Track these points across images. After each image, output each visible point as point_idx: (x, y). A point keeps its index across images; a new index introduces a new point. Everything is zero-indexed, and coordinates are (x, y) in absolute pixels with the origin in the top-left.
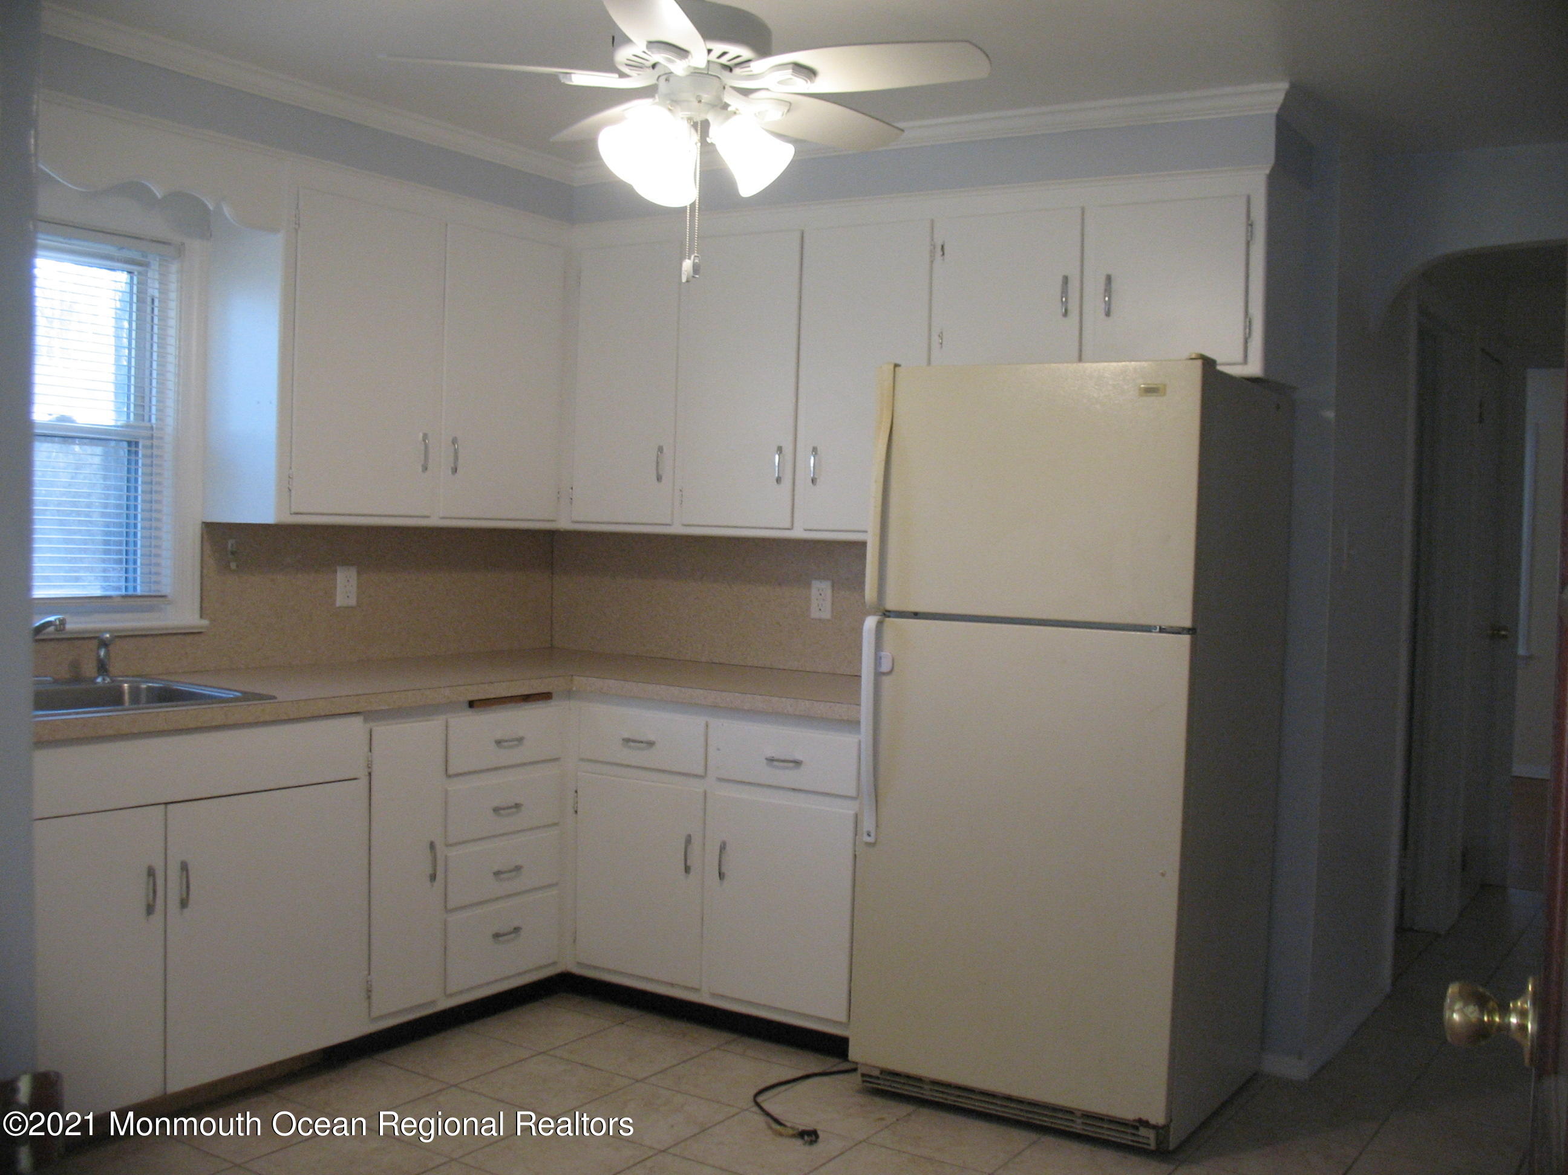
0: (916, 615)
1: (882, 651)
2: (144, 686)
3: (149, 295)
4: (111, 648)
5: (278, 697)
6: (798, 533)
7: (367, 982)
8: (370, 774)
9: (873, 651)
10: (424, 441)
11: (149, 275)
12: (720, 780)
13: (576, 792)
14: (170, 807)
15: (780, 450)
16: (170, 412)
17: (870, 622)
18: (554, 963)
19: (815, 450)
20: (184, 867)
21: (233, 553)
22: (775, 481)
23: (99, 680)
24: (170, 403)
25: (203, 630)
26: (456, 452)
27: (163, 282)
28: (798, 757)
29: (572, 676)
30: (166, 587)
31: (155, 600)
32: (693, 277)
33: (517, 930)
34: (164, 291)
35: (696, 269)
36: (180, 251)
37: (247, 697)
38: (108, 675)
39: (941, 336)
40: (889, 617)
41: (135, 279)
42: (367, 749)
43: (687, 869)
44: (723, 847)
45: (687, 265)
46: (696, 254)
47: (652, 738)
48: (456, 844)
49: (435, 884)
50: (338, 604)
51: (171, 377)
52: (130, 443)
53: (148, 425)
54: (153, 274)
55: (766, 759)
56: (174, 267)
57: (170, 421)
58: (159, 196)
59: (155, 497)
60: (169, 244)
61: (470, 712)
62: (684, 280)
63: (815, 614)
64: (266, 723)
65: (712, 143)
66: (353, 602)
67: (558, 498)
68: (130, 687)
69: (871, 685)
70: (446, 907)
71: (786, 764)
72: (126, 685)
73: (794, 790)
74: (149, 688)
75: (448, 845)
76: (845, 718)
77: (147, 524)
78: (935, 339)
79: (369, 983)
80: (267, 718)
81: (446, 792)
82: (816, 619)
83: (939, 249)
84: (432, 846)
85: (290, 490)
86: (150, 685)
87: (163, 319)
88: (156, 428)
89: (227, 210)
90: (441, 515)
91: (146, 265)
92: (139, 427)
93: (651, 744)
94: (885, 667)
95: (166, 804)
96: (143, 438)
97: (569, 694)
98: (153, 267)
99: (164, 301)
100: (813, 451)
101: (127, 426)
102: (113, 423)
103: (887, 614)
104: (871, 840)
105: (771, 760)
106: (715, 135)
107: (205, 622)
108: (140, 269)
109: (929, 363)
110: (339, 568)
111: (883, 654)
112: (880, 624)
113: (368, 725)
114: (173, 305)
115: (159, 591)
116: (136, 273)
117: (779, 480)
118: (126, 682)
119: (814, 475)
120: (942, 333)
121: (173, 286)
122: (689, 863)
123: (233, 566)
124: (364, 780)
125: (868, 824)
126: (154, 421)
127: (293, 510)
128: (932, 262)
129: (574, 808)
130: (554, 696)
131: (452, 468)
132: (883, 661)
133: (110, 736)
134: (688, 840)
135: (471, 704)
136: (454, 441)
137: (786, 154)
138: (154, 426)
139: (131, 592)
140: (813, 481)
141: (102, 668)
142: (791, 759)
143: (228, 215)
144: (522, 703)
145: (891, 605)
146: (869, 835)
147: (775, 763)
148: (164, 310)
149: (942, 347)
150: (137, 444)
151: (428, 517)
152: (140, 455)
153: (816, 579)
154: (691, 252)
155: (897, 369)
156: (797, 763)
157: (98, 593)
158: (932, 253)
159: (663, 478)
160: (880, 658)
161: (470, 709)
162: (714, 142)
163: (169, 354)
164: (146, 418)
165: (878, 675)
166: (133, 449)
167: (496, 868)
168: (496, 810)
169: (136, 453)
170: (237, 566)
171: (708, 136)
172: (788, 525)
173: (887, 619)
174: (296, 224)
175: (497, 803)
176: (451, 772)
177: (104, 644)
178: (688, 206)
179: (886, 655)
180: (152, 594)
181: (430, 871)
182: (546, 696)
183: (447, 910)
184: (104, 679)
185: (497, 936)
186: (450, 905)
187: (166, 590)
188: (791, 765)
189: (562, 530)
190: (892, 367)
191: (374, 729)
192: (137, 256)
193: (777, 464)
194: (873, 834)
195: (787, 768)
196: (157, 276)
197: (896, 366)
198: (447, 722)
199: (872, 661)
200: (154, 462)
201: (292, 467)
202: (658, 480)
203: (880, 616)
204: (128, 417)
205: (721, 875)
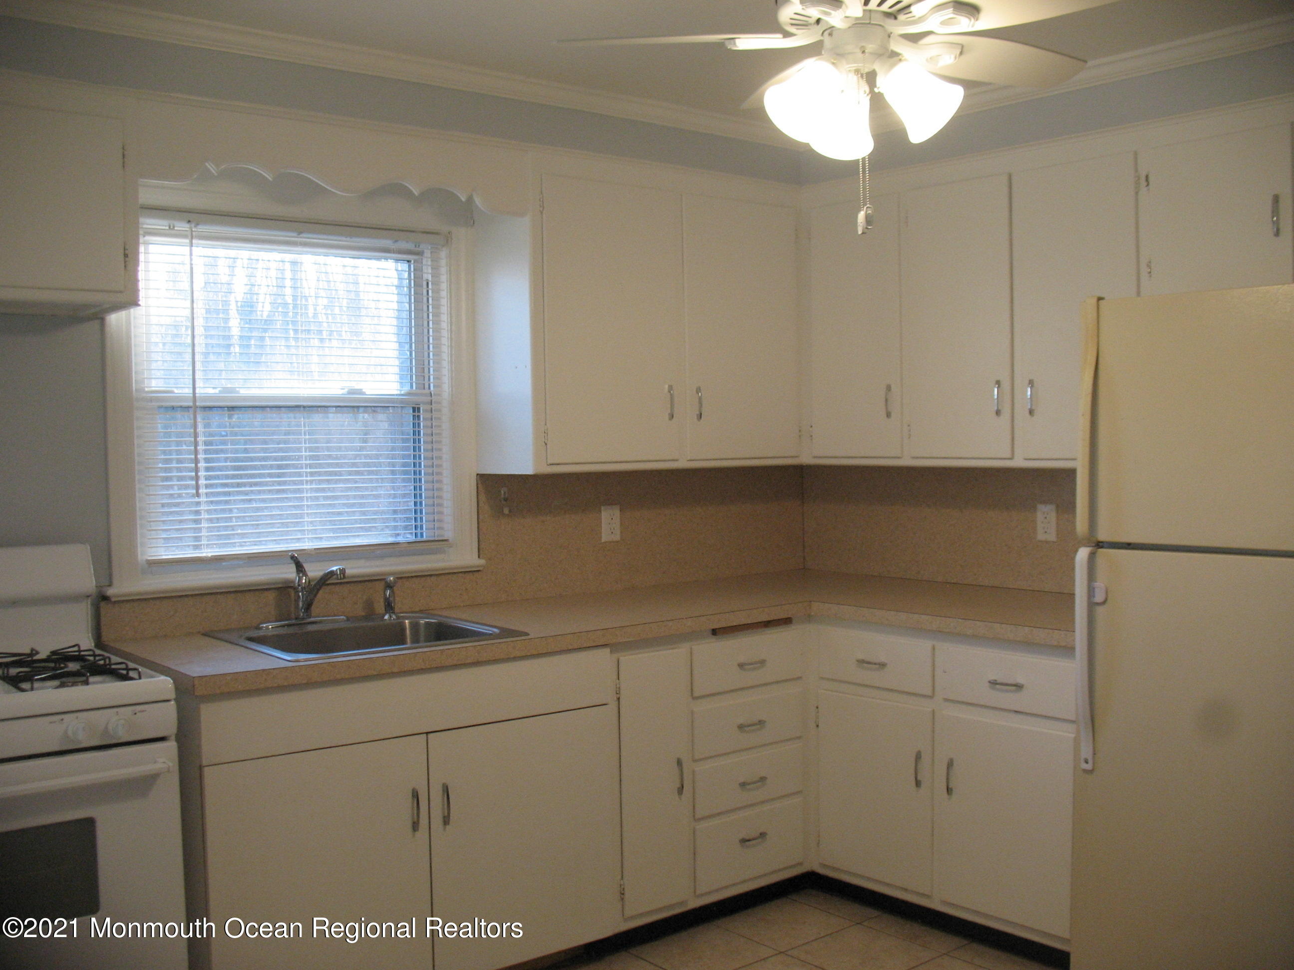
0: (1129, 546)
1: (1096, 582)
2: (422, 622)
3: (424, 279)
4: (395, 589)
5: (530, 633)
6: (1018, 462)
7: (621, 885)
8: (619, 699)
9: (1085, 582)
10: (670, 392)
11: (424, 262)
12: (946, 700)
13: (817, 708)
14: (430, 736)
15: (998, 383)
16: (446, 380)
17: (1083, 554)
18: (801, 864)
19: (1031, 383)
20: (446, 790)
21: (506, 500)
22: (995, 413)
23: (386, 617)
24: (446, 371)
25: (481, 569)
26: (700, 399)
27: (435, 268)
28: (1020, 680)
29: (811, 601)
30: (448, 533)
31: (438, 544)
32: (867, 228)
33: (763, 835)
34: (436, 275)
35: (869, 220)
36: (448, 239)
37: (506, 633)
38: (394, 613)
39: (1149, 266)
40: (1102, 547)
41: (412, 266)
42: (615, 677)
43: (918, 783)
44: (950, 764)
45: (861, 216)
46: (868, 205)
47: (883, 659)
48: (701, 760)
49: (683, 796)
50: (603, 541)
51: (445, 349)
52: (414, 410)
53: (427, 391)
54: (427, 261)
55: (990, 682)
56: (443, 253)
57: (446, 387)
58: (416, 194)
59: (435, 454)
60: (437, 234)
61: (713, 639)
62: (860, 232)
63: (1041, 536)
64: (515, 659)
65: (879, 92)
66: (617, 537)
67: (800, 436)
68: (410, 623)
69: (1085, 615)
70: (694, 816)
71: (1007, 687)
72: (407, 621)
73: (1016, 712)
74: (427, 623)
75: (695, 761)
76: (1064, 644)
77: (430, 478)
78: (1144, 270)
79: (622, 887)
80: (518, 654)
81: (692, 713)
82: (1042, 541)
83: (1143, 178)
84: (679, 763)
85: (546, 444)
86: (427, 620)
87: (437, 299)
88: (434, 394)
89: (478, 201)
90: (689, 458)
91: (420, 253)
92: (422, 394)
93: (883, 665)
94: (1099, 598)
95: (427, 733)
96: (424, 403)
97: (809, 618)
98: (425, 255)
99: (437, 283)
100: (1029, 384)
101: (409, 394)
102: (399, 392)
103: (1100, 545)
104: (1089, 767)
105: (993, 683)
106: (883, 84)
107: (482, 562)
108: (416, 257)
109: (1138, 294)
110: (603, 508)
111: (1097, 584)
112: (1092, 557)
113: (615, 656)
114: (444, 286)
115: (442, 536)
116: (412, 262)
117: (998, 413)
118: (407, 618)
119: (1031, 405)
120: (1150, 262)
121: (444, 270)
122: (919, 778)
123: (506, 511)
124: (613, 705)
125: (1086, 751)
126: (432, 388)
127: (549, 462)
128: (1137, 193)
129: (815, 722)
130: (794, 622)
131: (697, 415)
132: (1097, 591)
133: (375, 675)
134: (918, 757)
135: (714, 632)
136: (698, 390)
137: (954, 97)
138: (432, 393)
139: (419, 539)
140: (1031, 412)
141: (389, 607)
142: (1014, 683)
143: (480, 206)
144: (763, 629)
145: (1103, 535)
146: (1086, 762)
147: (998, 686)
148: (437, 291)
149: (1150, 276)
150: (419, 409)
151: (677, 460)
152: (422, 419)
153: (1041, 503)
154: (865, 204)
155: (1101, 302)
156: (1019, 687)
157: (390, 540)
158: (1137, 183)
159: (892, 414)
160: (1094, 588)
161: (713, 636)
162: (882, 92)
163: (442, 329)
164: (427, 386)
165: (1092, 605)
166: (416, 414)
167: (742, 780)
168: (741, 727)
169: (419, 417)
170: (510, 511)
171: (876, 86)
172: (1009, 456)
173: (1100, 550)
174: (540, 206)
175: (741, 721)
176: (696, 694)
177: (389, 586)
178: (861, 160)
179: (1099, 585)
180: (436, 539)
181: (678, 785)
182: (787, 621)
183: (697, 820)
184: (391, 617)
185: (744, 841)
186: (698, 816)
187: (448, 534)
188: (1014, 688)
189: (804, 464)
190: (1094, 301)
191: (621, 658)
192: (410, 246)
193: (996, 397)
194: (1090, 762)
195: (1007, 691)
196: (429, 263)
197: (1100, 299)
198: (691, 649)
199: (1085, 590)
200: (434, 424)
201: (547, 424)
202: (887, 416)
203: (1093, 546)
204: (412, 386)
205: (949, 790)
